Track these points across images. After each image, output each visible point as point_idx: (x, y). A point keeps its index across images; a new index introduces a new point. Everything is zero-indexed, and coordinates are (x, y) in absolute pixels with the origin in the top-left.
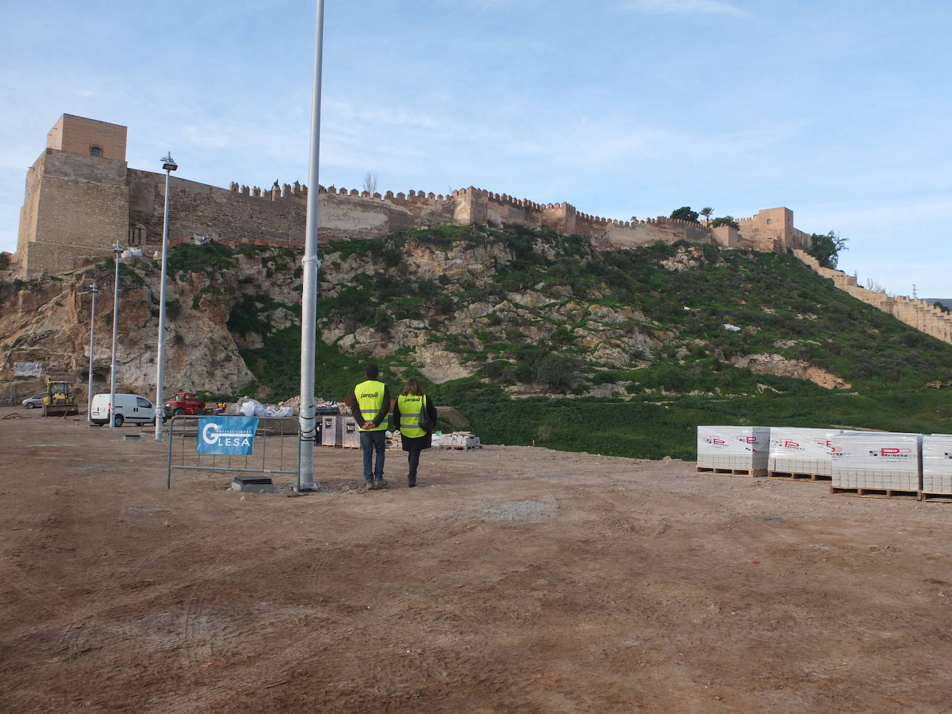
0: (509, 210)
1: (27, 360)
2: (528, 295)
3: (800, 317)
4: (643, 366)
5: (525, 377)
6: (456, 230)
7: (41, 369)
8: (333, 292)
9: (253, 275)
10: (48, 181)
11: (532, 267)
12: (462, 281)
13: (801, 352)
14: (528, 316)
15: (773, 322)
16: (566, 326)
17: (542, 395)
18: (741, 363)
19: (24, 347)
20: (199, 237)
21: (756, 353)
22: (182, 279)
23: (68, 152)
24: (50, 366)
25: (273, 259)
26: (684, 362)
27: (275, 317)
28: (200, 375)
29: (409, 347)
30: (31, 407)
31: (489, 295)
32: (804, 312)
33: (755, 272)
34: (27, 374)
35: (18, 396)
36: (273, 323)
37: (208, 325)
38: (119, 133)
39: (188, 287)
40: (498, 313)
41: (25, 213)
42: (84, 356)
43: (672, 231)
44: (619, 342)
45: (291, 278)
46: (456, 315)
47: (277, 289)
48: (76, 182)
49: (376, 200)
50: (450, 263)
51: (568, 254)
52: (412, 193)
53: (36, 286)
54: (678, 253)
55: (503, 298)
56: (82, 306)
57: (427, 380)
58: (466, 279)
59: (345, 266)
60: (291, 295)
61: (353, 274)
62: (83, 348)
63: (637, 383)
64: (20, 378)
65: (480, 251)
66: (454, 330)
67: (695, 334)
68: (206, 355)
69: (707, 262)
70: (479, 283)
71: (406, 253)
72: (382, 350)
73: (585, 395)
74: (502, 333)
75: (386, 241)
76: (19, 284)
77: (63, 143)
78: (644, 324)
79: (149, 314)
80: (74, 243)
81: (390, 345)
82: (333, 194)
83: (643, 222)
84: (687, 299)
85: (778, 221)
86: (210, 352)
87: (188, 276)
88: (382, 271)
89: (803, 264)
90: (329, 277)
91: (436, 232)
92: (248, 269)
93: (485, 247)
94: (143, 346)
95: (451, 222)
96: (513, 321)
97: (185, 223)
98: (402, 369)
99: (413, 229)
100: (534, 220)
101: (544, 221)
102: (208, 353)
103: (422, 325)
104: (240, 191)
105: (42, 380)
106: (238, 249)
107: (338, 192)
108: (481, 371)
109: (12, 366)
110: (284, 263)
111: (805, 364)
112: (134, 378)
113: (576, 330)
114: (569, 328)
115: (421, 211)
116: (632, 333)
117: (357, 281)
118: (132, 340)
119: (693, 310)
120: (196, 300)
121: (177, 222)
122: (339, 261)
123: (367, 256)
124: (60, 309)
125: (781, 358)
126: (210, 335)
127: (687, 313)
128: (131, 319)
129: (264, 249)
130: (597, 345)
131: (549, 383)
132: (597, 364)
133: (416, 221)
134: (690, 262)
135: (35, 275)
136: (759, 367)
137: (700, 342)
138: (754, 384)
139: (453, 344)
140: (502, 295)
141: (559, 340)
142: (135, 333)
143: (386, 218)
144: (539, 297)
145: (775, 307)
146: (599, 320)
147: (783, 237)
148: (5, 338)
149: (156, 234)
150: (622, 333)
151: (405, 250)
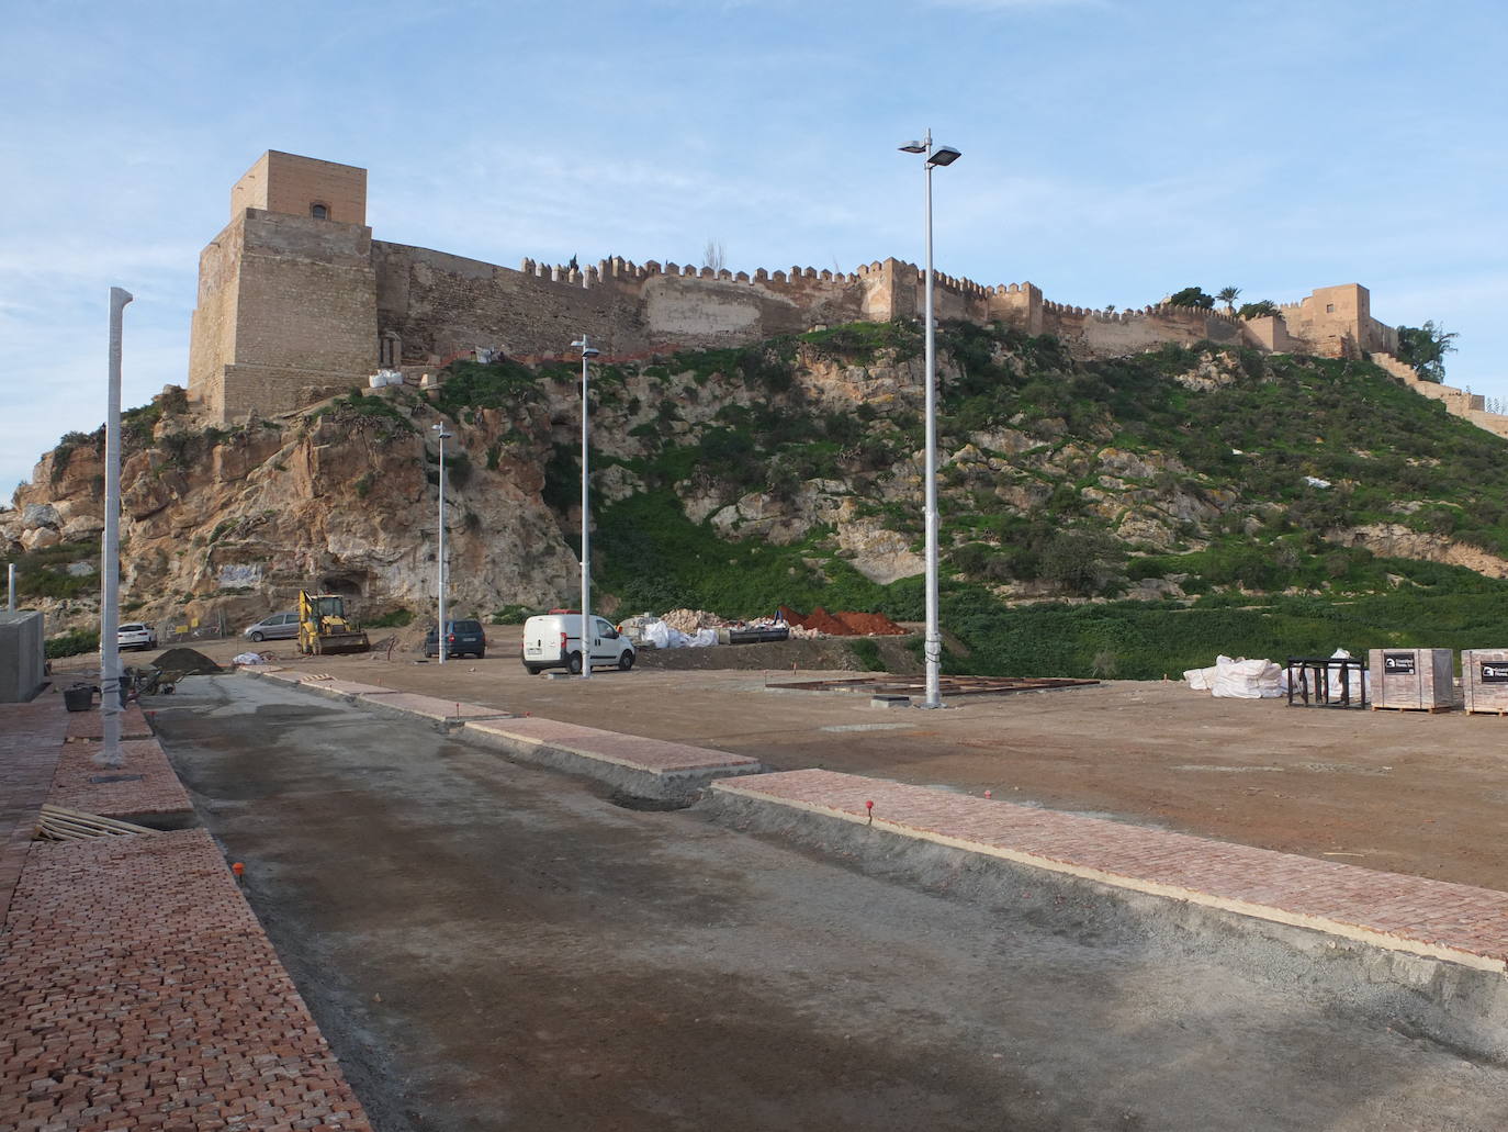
0: (943, 297)
1: (236, 561)
2: (1000, 434)
3: (1414, 463)
4: (1198, 548)
5: (1024, 570)
6: (876, 331)
7: (260, 576)
8: (690, 436)
9: (568, 411)
10: (251, 263)
11: (997, 390)
12: (895, 414)
13: (1436, 520)
14: (1007, 469)
15: (1379, 473)
16: (1067, 484)
17: (1053, 599)
18: (1346, 538)
19: (232, 540)
20: (485, 351)
21: (1364, 523)
22: (468, 420)
23: (279, 214)
24: (275, 571)
25: (595, 384)
26: (1260, 540)
27: (607, 480)
28: (509, 580)
29: (826, 524)
30: (259, 639)
31: (942, 436)
32: (1417, 455)
33: (1324, 391)
34: (239, 583)
35: (228, 621)
36: (604, 490)
37: (515, 495)
38: (353, 181)
39: (479, 434)
40: (958, 465)
41: (205, 319)
42: (327, 552)
43: (1185, 326)
44: (1154, 509)
45: (625, 416)
46: (894, 469)
47: (605, 434)
48: (294, 264)
49: (742, 284)
50: (874, 384)
51: (1042, 366)
52: (797, 270)
53: (242, 439)
54: (1201, 362)
55: (965, 441)
56: (321, 469)
57: (866, 579)
58: (902, 410)
59: (704, 393)
60: (627, 443)
61: (717, 407)
62: (324, 539)
63: (1197, 577)
64: (230, 591)
65: (918, 363)
66: (892, 495)
67: (1264, 494)
68: (516, 546)
69: (1248, 376)
71: (799, 369)
72: (784, 531)
73: (1123, 598)
74: (967, 498)
75: (765, 350)
76: (214, 436)
77: (269, 199)
78: (1187, 479)
79: (424, 478)
80: (293, 365)
81: (797, 523)
82: (674, 275)
83: (1140, 312)
84: (1234, 437)
85: (1345, 306)
86: (522, 541)
87: (478, 415)
88: (762, 401)
89: (1392, 377)
90: (681, 412)
91: (845, 335)
92: (559, 402)
94: (419, 534)
95: (861, 318)
96: (983, 478)
97: (456, 328)
98: (823, 561)
99: (801, 331)
100: (977, 312)
101: (993, 314)
102: (518, 542)
103: (842, 488)
104: (538, 273)
105: (264, 594)
106: (540, 369)
107: (681, 272)
108: (948, 562)
109: (215, 571)
110: (611, 391)
111: (1445, 540)
112: (406, 587)
113: (1084, 490)
114: (1072, 487)
115: (811, 302)
116: (1173, 495)
117: (724, 419)
118: (401, 524)
119: (1247, 455)
120: (493, 454)
121: (446, 327)
122: (694, 385)
123: (737, 376)
124: (281, 476)
125: (1405, 530)
126: (518, 512)
127: (1240, 460)
128: (398, 489)
130: (1121, 516)
131: (1062, 580)
132: (1128, 547)
133: (804, 318)
134: (1223, 376)
135: (236, 420)
136: (1372, 547)
137: (1277, 508)
138: (1380, 576)
139: (896, 519)
140: (962, 435)
141: (1061, 507)
142: (404, 512)
143: (757, 314)
144: (1017, 439)
145: (1369, 446)
146: (1117, 474)
147: (1355, 332)
148: (197, 525)
149: (414, 347)
150: (1156, 493)
151: (797, 365)
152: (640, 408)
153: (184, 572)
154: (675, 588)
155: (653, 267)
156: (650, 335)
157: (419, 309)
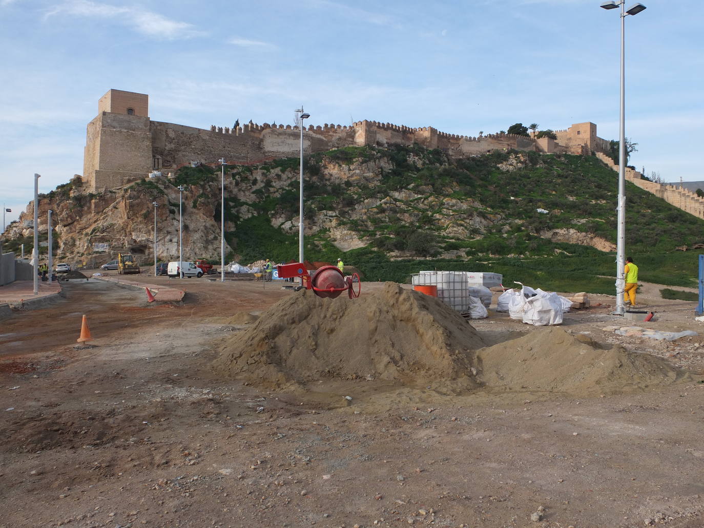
0: (391, 133)
1: (100, 242)
2: (403, 192)
3: (594, 202)
4: (478, 238)
5: (400, 246)
6: (356, 150)
7: (108, 247)
8: (277, 193)
9: (227, 184)
10: (105, 132)
11: (406, 173)
12: (360, 184)
13: (589, 227)
14: (403, 206)
15: (573, 206)
16: (429, 212)
17: (411, 258)
18: (546, 235)
19: (98, 234)
20: (194, 162)
21: (557, 228)
22: (186, 189)
23: (115, 113)
24: (113, 245)
25: (239, 174)
26: (506, 235)
27: (242, 211)
28: (200, 249)
29: (326, 228)
31: (378, 193)
32: (597, 198)
33: (564, 170)
34: (101, 250)
35: (96, 263)
36: (240, 215)
37: (203, 218)
38: (144, 99)
39: (190, 195)
40: (383, 205)
41: (89, 151)
42: (132, 239)
43: (507, 143)
44: (463, 223)
46: (356, 207)
47: (242, 193)
48: (121, 132)
49: (303, 131)
50: (352, 172)
51: (431, 163)
52: (326, 125)
53: (102, 197)
54: (510, 158)
55: (387, 195)
56: (130, 208)
57: (338, 249)
58: (362, 183)
59: (284, 176)
60: (251, 197)
61: (289, 182)
62: (131, 234)
63: (473, 250)
64: (97, 252)
65: (372, 164)
66: (355, 217)
67: (515, 216)
68: (202, 236)
69: (531, 164)
70: (371, 185)
71: (323, 166)
72: (309, 231)
73: (439, 257)
74: (385, 218)
75: (310, 158)
76: (92, 196)
77: (111, 107)
78: (480, 210)
79: (168, 212)
80: (121, 169)
81: (314, 228)
82: (275, 128)
83: (486, 136)
84: (513, 192)
85: (585, 132)
86: (205, 234)
87: (189, 188)
88: (308, 179)
89: (602, 162)
90: (274, 184)
91: (342, 152)
93: (375, 161)
94: (166, 232)
95: (352, 144)
96: (393, 210)
97: (184, 153)
98: (322, 243)
99: (327, 150)
100: (409, 139)
101: (416, 140)
102: (203, 235)
103: (334, 214)
104: (217, 131)
105: (109, 253)
106: (217, 168)
107: (278, 127)
108: (372, 243)
109: (92, 245)
110: (246, 176)
111: (592, 235)
112: (161, 251)
113: (435, 215)
114: (430, 213)
115: (332, 138)
116: (472, 217)
117: (292, 186)
118: (159, 228)
119: (517, 199)
120: (195, 203)
121: (180, 153)
122: (280, 173)
123: (297, 169)
124: (116, 211)
125: (575, 231)
126: (204, 224)
127: (512, 201)
128: (158, 216)
129: (233, 167)
130: (448, 225)
131: (416, 250)
132: (448, 237)
133: (329, 144)
134: (518, 164)
135: (99, 190)
136: (559, 238)
137: (519, 222)
138: (552, 250)
139: (355, 226)
140: (386, 193)
141: (423, 222)
142: (160, 224)
143: (309, 143)
144: (410, 194)
145: (577, 195)
146: (450, 208)
147: (589, 143)
148: (86, 228)
149: (167, 161)
150: (465, 216)
151: (322, 165)
152: (257, 183)
153: (81, 245)
154: (262, 252)
155: (266, 126)
156: (264, 153)
157: (169, 146)
